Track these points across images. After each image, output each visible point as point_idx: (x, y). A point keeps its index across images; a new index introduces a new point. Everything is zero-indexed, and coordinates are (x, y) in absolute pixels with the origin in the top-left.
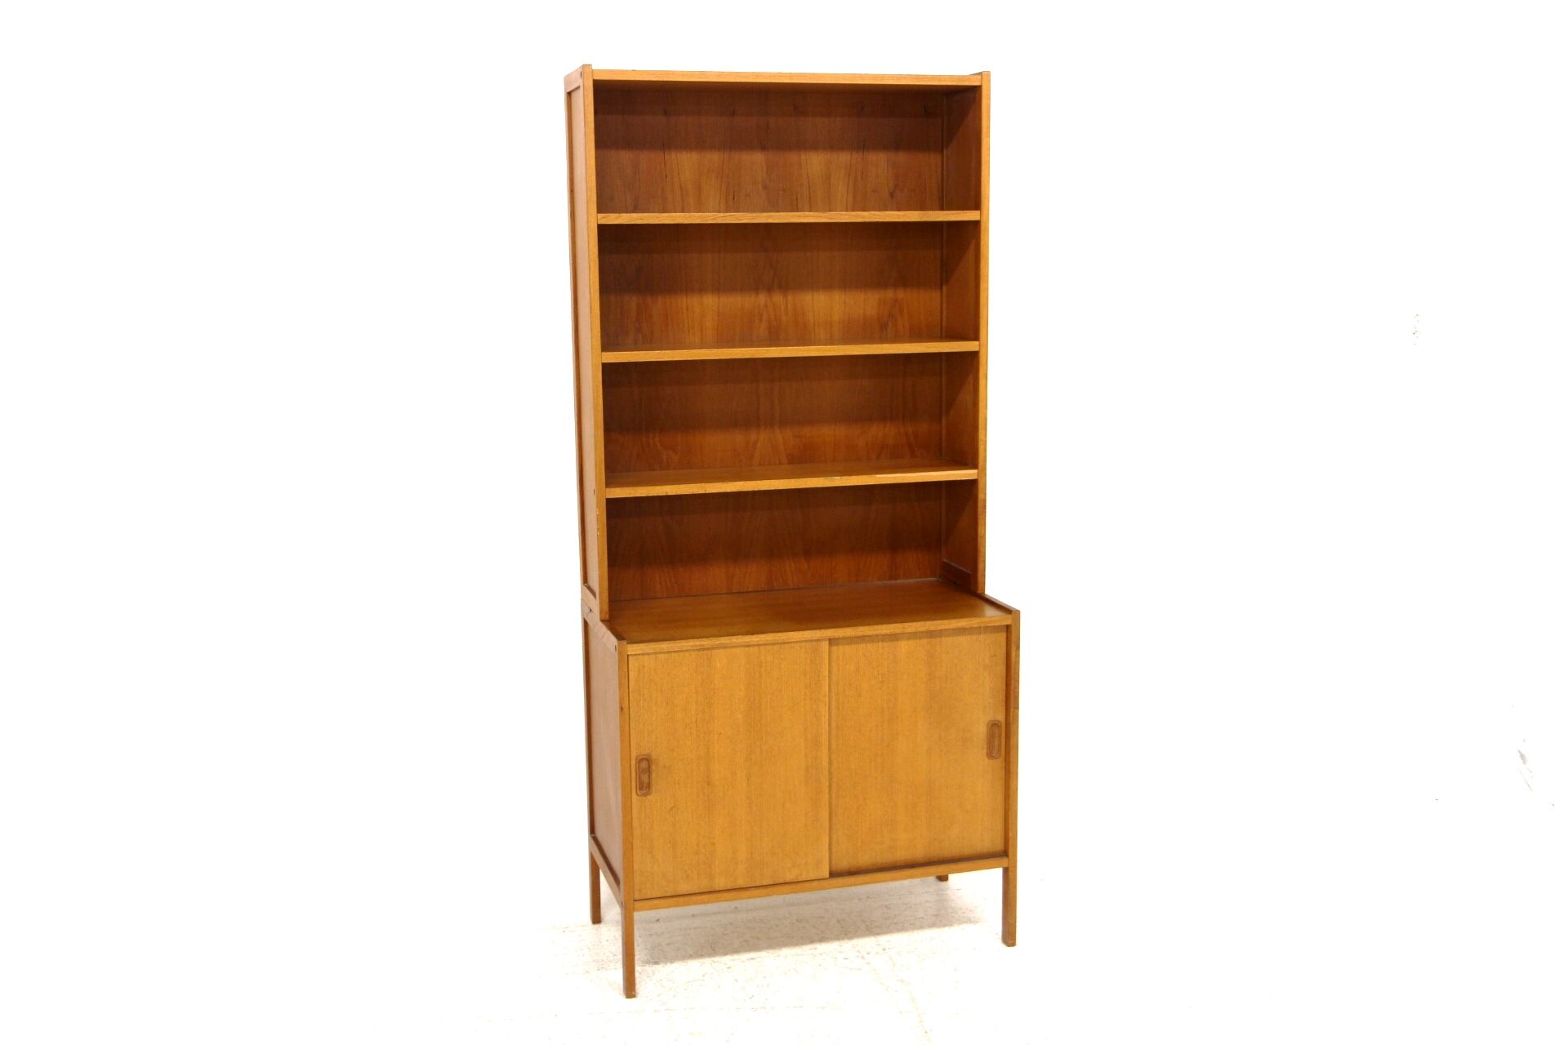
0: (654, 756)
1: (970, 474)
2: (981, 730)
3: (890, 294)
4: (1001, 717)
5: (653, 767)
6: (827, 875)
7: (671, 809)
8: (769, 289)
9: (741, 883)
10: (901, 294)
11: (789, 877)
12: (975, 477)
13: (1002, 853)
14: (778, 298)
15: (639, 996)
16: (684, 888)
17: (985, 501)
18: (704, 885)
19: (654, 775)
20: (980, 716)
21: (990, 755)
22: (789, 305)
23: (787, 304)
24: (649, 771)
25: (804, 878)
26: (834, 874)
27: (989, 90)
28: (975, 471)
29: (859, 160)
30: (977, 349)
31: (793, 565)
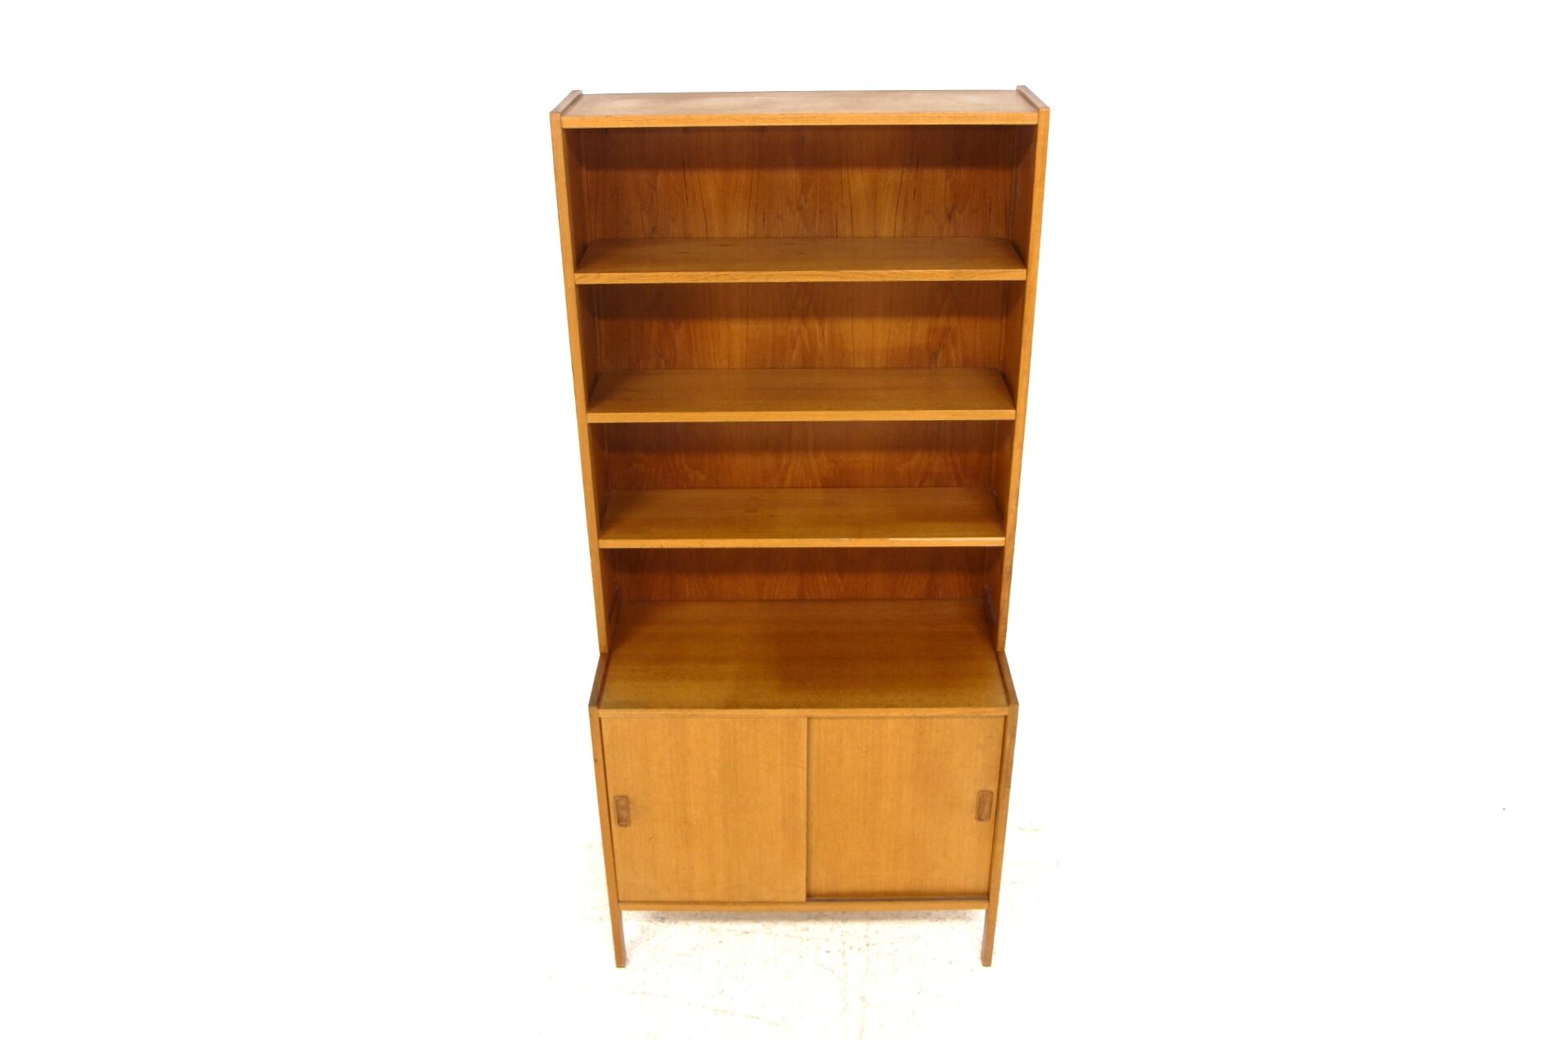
0: (631, 796)
1: (997, 542)
2: (970, 797)
3: (941, 322)
4: (993, 788)
5: (631, 806)
6: (803, 897)
7: (650, 839)
8: (804, 316)
9: (719, 898)
10: (954, 322)
11: (766, 898)
12: (1002, 544)
13: (985, 896)
14: (814, 325)
15: (629, 966)
16: (665, 896)
17: (1011, 568)
18: (685, 896)
19: (632, 812)
20: (970, 784)
21: (979, 818)
22: (826, 332)
23: (823, 331)
24: (627, 808)
25: (781, 899)
26: (810, 897)
27: (1047, 130)
28: (1003, 539)
29: (911, 177)
30: (1013, 418)
31: (825, 579)
